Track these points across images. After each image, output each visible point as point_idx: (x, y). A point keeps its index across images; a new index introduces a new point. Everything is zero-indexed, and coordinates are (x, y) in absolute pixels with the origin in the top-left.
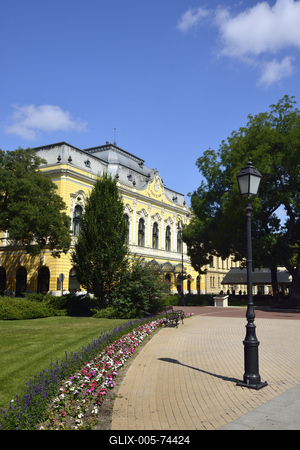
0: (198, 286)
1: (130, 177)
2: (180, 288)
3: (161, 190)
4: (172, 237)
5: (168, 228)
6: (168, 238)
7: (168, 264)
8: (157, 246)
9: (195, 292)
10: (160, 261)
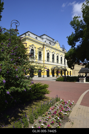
0: (70, 74)
1: (50, 43)
2: (65, 74)
3: (59, 47)
4: (62, 60)
5: (61, 58)
6: (61, 60)
7: (61, 67)
8: (58, 62)
9: (69, 75)
10: (59, 67)
